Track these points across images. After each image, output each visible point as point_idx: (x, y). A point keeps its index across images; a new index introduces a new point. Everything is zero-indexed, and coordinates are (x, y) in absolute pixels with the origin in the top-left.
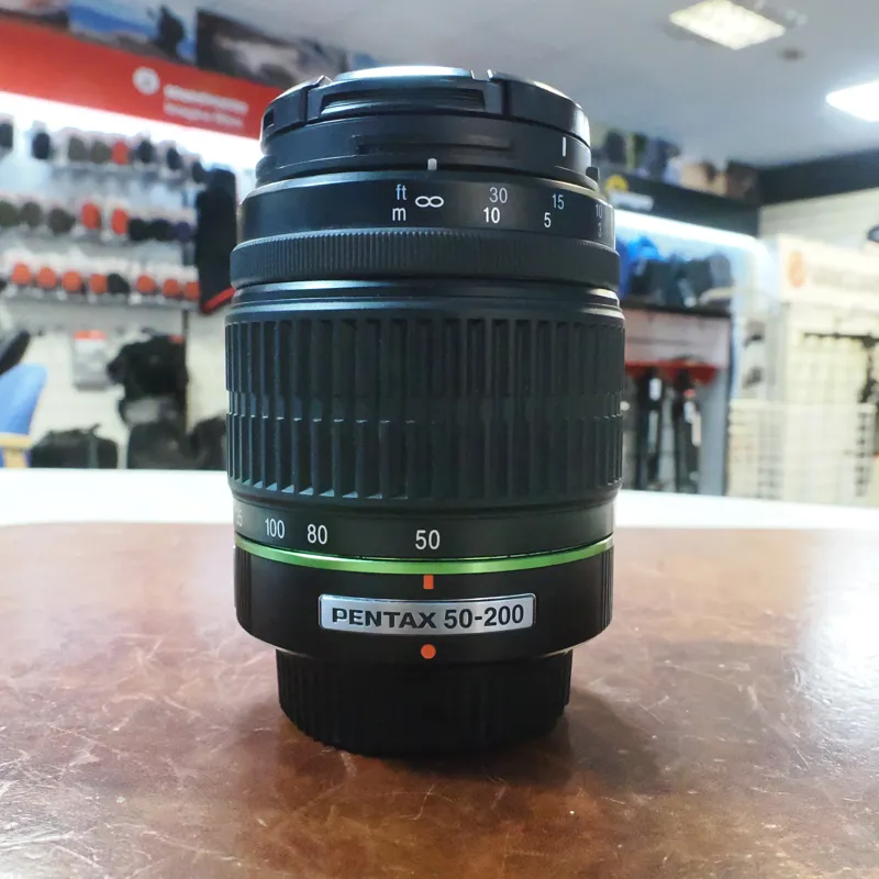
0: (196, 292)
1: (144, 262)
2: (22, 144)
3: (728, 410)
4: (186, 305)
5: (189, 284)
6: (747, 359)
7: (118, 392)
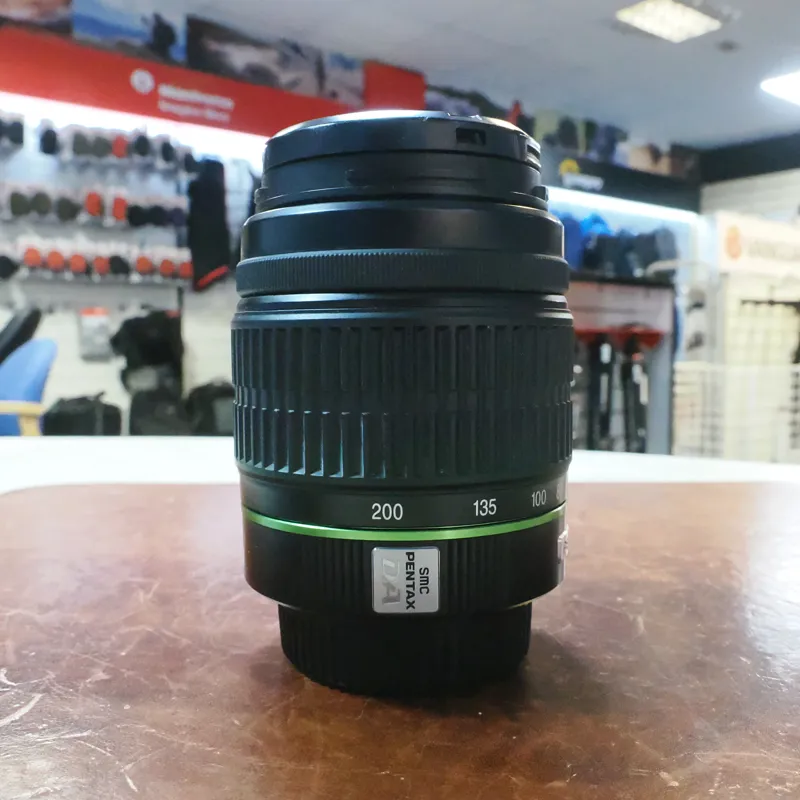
0: (189, 271)
1: (142, 245)
2: (32, 140)
3: (673, 372)
4: (180, 283)
5: (184, 264)
6: (691, 324)
7: (120, 363)
